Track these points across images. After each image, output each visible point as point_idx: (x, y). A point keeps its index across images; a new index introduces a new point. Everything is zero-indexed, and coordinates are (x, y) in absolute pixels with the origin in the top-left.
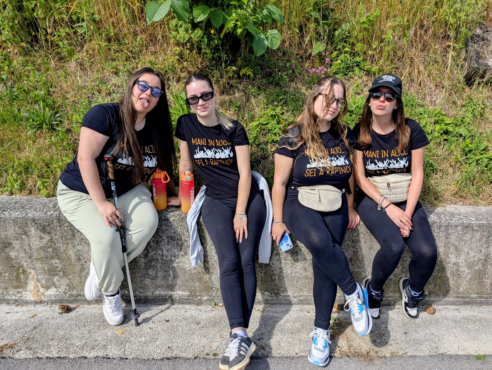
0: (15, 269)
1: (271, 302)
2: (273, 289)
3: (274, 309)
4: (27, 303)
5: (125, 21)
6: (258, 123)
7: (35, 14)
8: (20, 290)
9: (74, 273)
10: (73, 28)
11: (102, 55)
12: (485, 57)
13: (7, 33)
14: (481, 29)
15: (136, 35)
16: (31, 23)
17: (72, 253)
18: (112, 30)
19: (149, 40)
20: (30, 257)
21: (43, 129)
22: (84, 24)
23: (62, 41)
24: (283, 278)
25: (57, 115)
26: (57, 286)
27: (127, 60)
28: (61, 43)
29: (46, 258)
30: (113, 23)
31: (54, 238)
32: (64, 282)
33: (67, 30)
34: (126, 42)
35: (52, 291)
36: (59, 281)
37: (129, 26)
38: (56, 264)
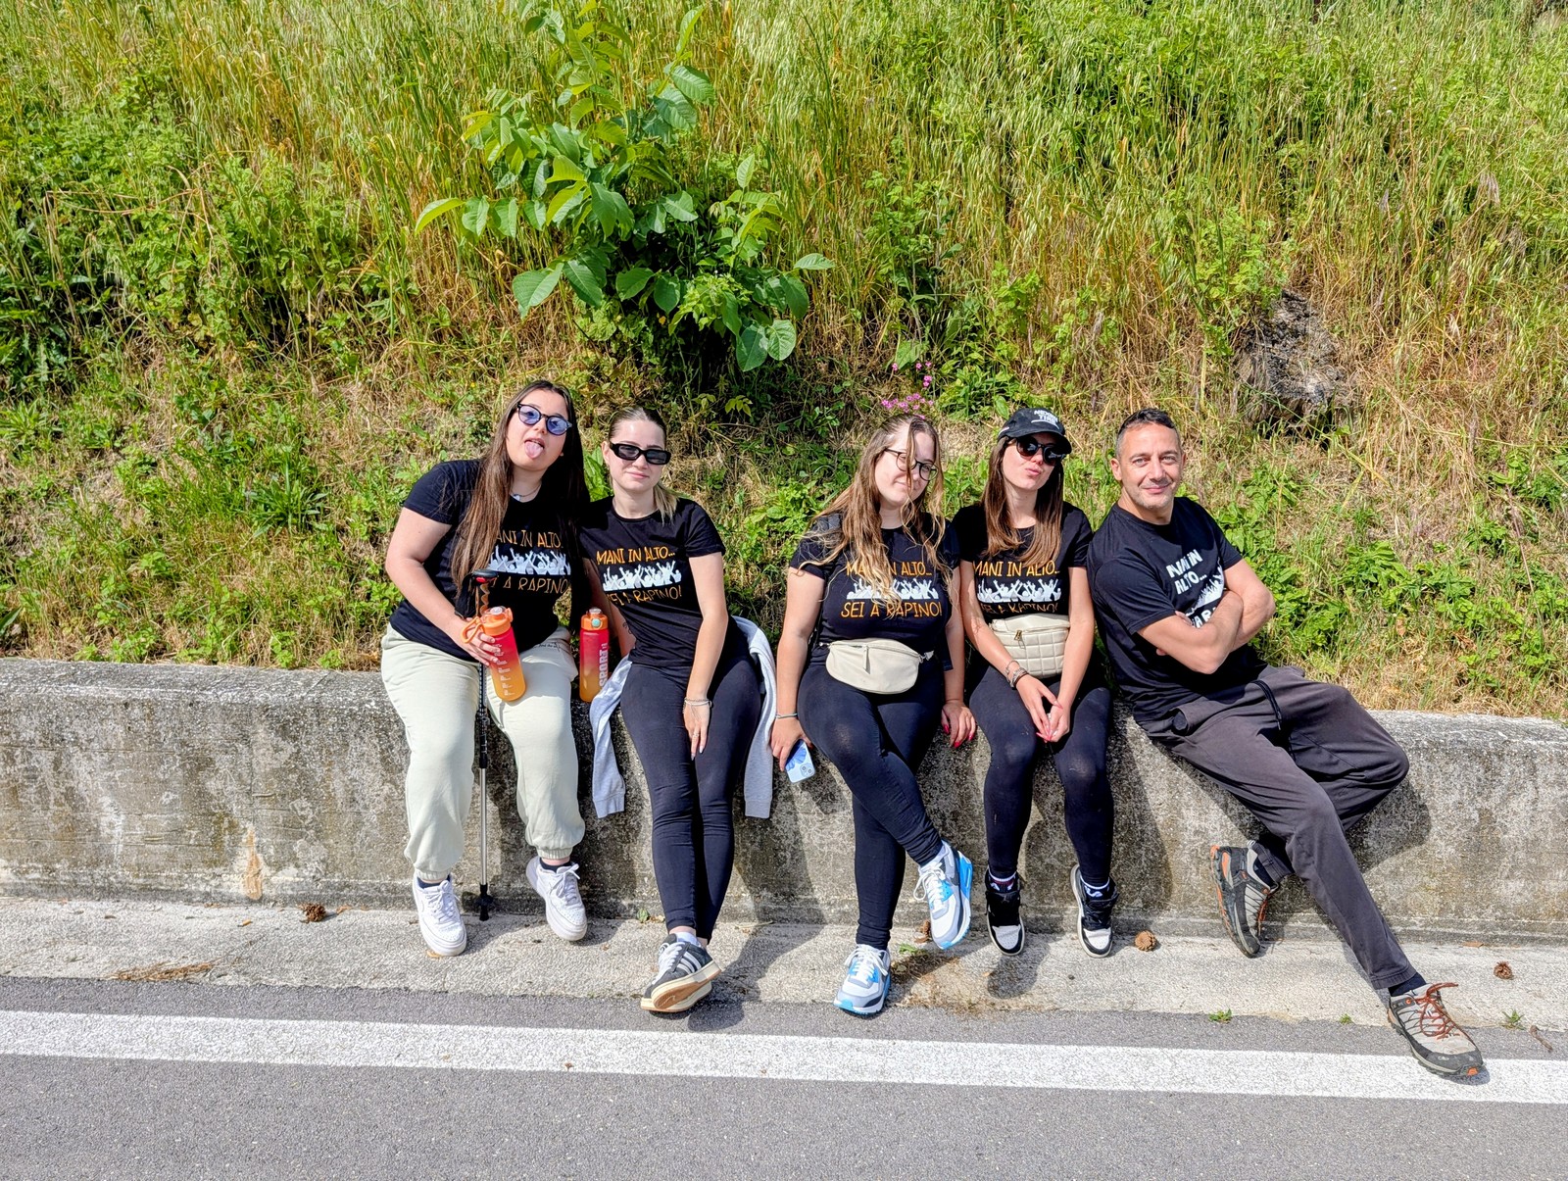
0: (214, 819)
1: (775, 915)
2: (781, 884)
3: (782, 930)
4: (229, 901)
5: (475, 295)
6: (763, 516)
7: (284, 283)
8: (217, 870)
9: (340, 831)
10: (361, 310)
11: (422, 368)
12: (1299, 374)
13: (219, 321)
14: (1291, 310)
15: (499, 325)
16: (272, 300)
17: (338, 786)
18: (446, 316)
19: (525, 336)
20: (249, 793)
21: (286, 525)
22: (388, 302)
23: (335, 338)
24: (803, 856)
25: (319, 496)
26: (300, 862)
27: (474, 378)
28: (334, 342)
29: (283, 796)
30: (449, 299)
31: (305, 749)
32: (317, 852)
33: (350, 315)
34: (476, 339)
35: (289, 875)
36: (305, 850)
37: (484, 306)
38: (302, 809)
